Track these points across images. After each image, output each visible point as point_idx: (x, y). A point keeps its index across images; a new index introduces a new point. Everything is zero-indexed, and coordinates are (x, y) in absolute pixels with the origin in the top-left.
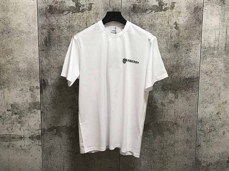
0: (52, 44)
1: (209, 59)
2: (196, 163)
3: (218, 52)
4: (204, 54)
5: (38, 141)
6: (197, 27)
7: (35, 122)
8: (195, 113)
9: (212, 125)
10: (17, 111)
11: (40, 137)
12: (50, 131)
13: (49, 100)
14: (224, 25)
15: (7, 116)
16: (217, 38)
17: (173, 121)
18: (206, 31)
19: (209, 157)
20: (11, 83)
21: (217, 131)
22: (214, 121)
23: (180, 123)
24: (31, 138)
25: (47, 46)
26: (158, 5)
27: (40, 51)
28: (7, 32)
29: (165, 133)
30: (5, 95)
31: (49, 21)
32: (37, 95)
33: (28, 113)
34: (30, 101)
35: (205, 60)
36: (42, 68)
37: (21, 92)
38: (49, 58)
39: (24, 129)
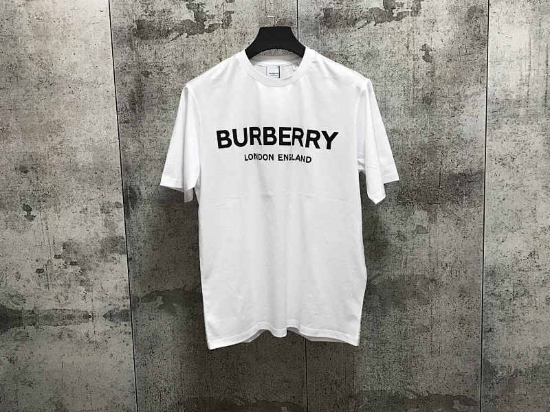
0: (145, 108)
1: (506, 129)
2: (484, 371)
3: (527, 111)
4: (495, 116)
5: (124, 323)
6: (477, 55)
7: (115, 282)
8: (478, 254)
9: (518, 282)
10: (77, 258)
11: (127, 315)
12: (149, 301)
14: (540, 47)
15: (55, 268)
16: (524, 78)
17: (427, 274)
19: (514, 355)
20: (60, 197)
21: (531, 296)
22: (524, 273)
23: (444, 279)
24: (109, 316)
25: (135, 112)
26: (382, 7)
27: (121, 122)
28: (48, 83)
29: (409, 302)
30: (49, 223)
31: (138, 56)
32: (118, 221)
33: (100, 262)
34: (102, 236)
35: (497, 130)
36: (126, 161)
37: (83, 215)
38: (141, 137)
39: (94, 297)
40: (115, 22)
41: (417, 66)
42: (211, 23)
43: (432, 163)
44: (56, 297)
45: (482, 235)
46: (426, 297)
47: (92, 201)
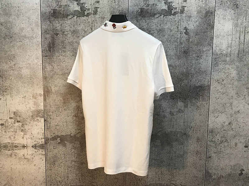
0: (55, 50)
1: (221, 67)
2: (206, 175)
3: (230, 59)
4: (216, 61)
5: (42, 150)
6: (209, 33)
7: (38, 131)
8: (206, 122)
9: (223, 136)
10: (20, 119)
11: (43, 146)
12: (54, 140)
13: (52, 108)
14: (237, 30)
15: (10, 124)
16: (229, 44)
17: (182, 131)
18: (218, 37)
19: (220, 169)
20: (13, 90)
21: (228, 142)
22: (226, 132)
24: (35, 147)
25: (50, 52)
26: (167, 9)
27: (44, 56)
28: (10, 36)
29: (174, 144)
30: (7, 102)
31: (53, 26)
32: (40, 102)
33: (31, 121)
34: (33, 109)
35: (216, 67)
36: (45, 75)
37: (24, 99)
38: (53, 64)
39: (27, 138)
40: (43, 9)
41: (181, 37)
42: (88, 12)
43: (187, 81)
44: (10, 137)
45: (208, 114)
46: (181, 141)
47: (28, 93)
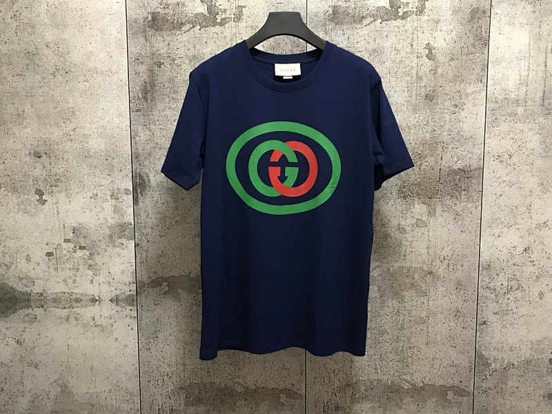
0: (157, 97)
1: (504, 127)
2: (478, 363)
3: (525, 110)
4: (494, 115)
5: (131, 308)
6: (478, 55)
7: (122, 267)
8: (475, 248)
9: (513, 276)
10: (86, 243)
11: (133, 300)
12: (154, 287)
13: (151, 218)
14: (539, 48)
15: (64, 252)
16: (523, 78)
17: (425, 265)
18: (498, 62)
19: (507, 348)
20: (72, 182)
21: (524, 290)
22: (518, 267)
23: (441, 270)
24: (115, 300)
25: (147, 101)
26: (388, 6)
27: (133, 111)
28: (64, 71)
29: (407, 294)
30: (60, 207)
31: (152, 47)
32: (127, 207)
33: (109, 246)
34: (111, 221)
35: (495, 128)
36: (136, 149)
37: (93, 200)
38: (152, 126)
39: (101, 282)
40: (131, 13)
41: (420, 64)
42: (223, 16)
43: (432, 159)
44: (65, 281)
45: (479, 229)
46: (423, 289)
47: (102, 187)
